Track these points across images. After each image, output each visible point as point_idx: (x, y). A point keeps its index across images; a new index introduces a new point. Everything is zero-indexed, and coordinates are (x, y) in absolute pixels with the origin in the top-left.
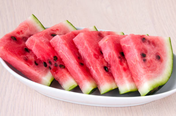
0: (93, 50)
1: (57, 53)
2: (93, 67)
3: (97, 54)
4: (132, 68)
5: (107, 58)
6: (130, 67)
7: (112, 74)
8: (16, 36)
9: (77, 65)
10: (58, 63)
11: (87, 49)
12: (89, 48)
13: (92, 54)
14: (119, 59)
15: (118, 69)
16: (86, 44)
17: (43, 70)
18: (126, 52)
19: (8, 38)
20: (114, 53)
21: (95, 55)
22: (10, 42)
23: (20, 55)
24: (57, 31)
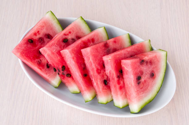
0: (97, 65)
1: (66, 63)
2: (95, 80)
3: (99, 68)
4: (127, 87)
5: (107, 73)
6: (126, 86)
7: (110, 87)
8: (33, 39)
9: (81, 78)
10: (65, 73)
11: (92, 64)
12: (93, 64)
13: (95, 69)
14: (118, 79)
15: (115, 86)
16: (91, 59)
17: (52, 73)
18: (125, 72)
19: (25, 42)
20: (114, 73)
21: (98, 70)
22: (27, 47)
23: (34, 60)
24: (70, 34)
